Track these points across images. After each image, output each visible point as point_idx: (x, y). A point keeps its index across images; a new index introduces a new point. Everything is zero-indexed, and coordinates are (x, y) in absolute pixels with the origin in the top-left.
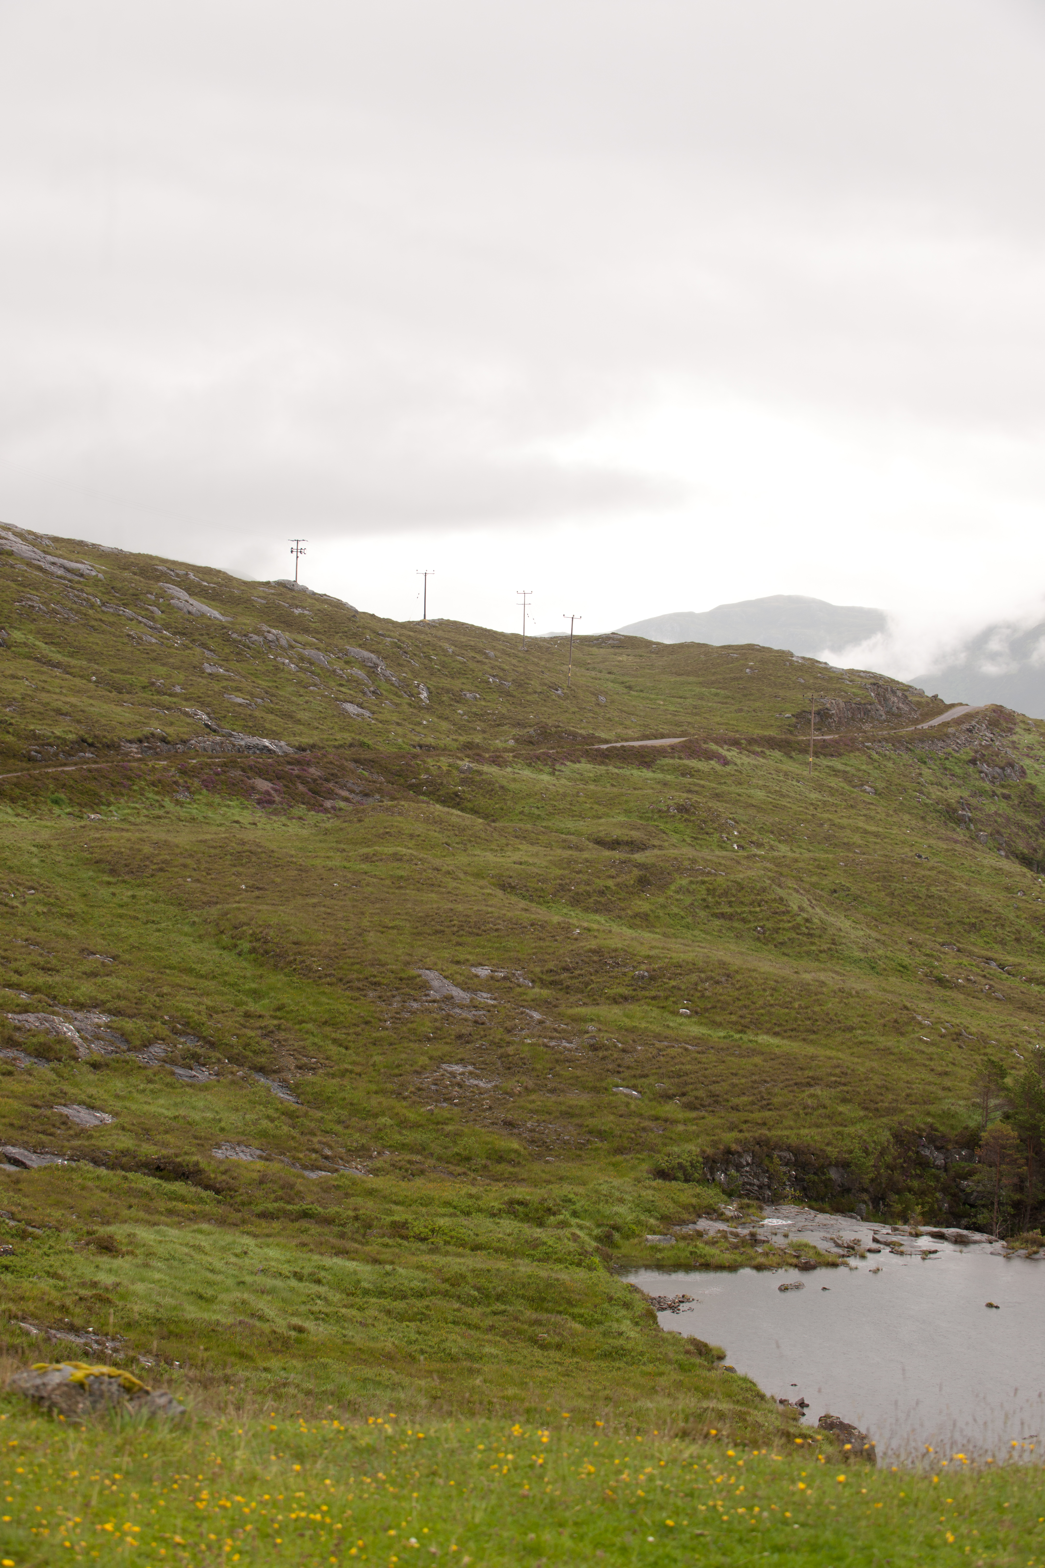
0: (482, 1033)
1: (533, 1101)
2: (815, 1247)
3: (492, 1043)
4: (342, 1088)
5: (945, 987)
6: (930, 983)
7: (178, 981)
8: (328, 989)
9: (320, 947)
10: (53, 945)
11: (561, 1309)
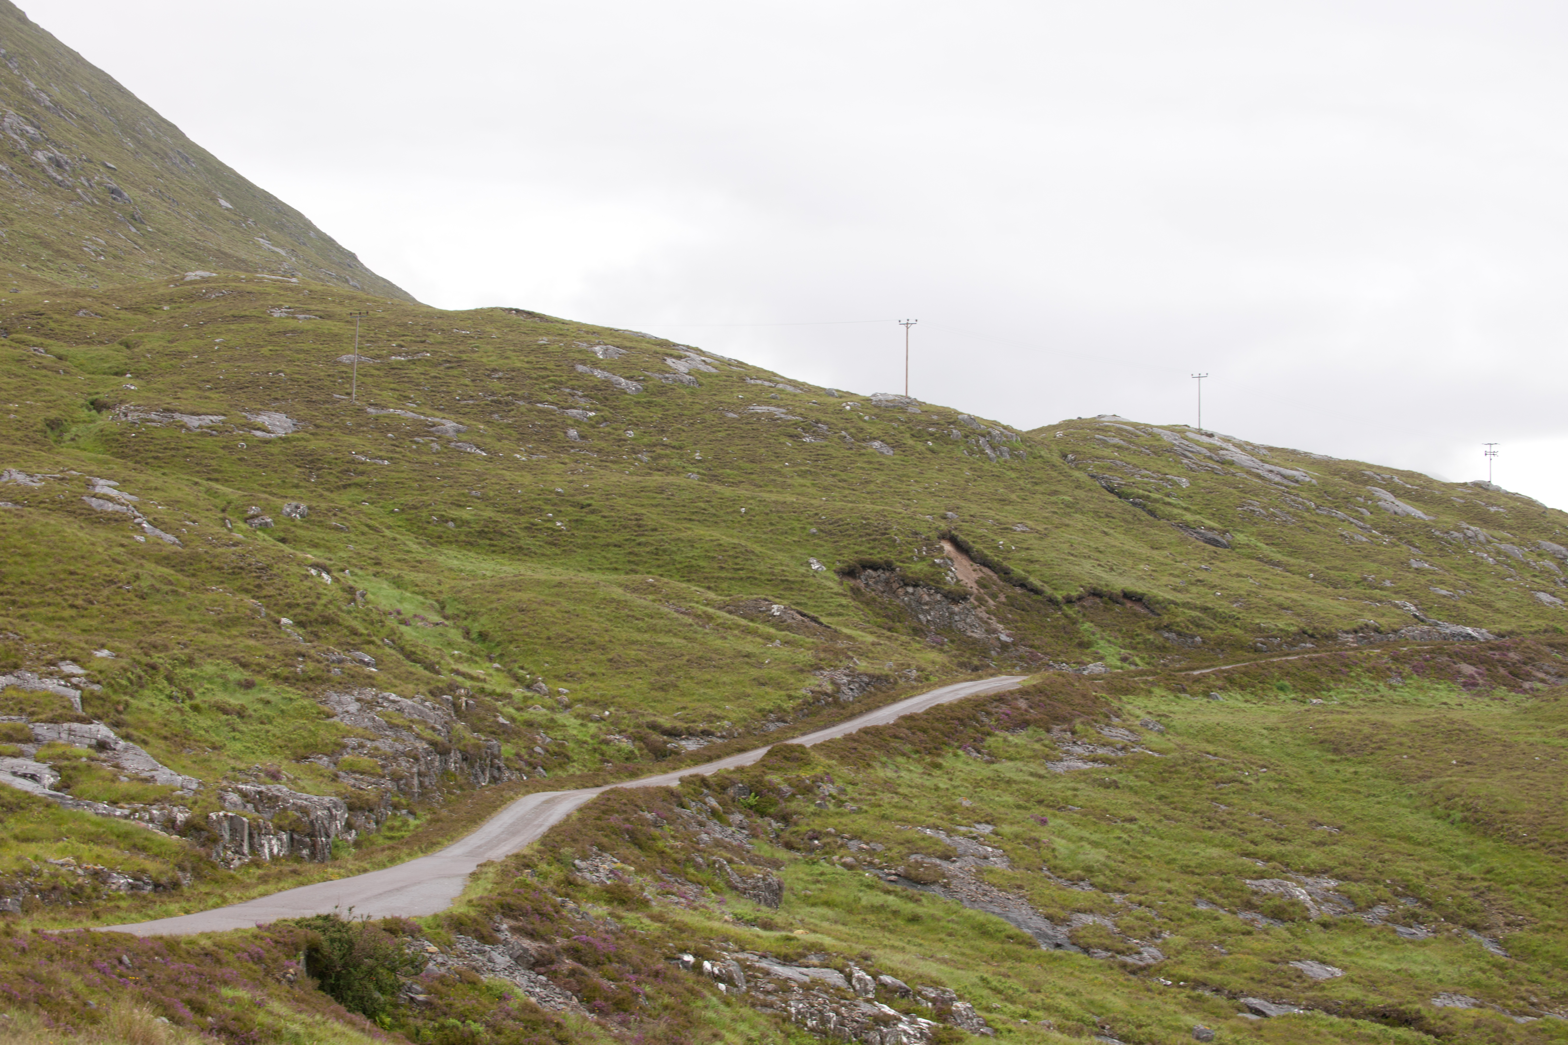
4: (1546, 942)
7: (1397, 848)
8: (1532, 853)
9: (1524, 815)
10: (1284, 818)
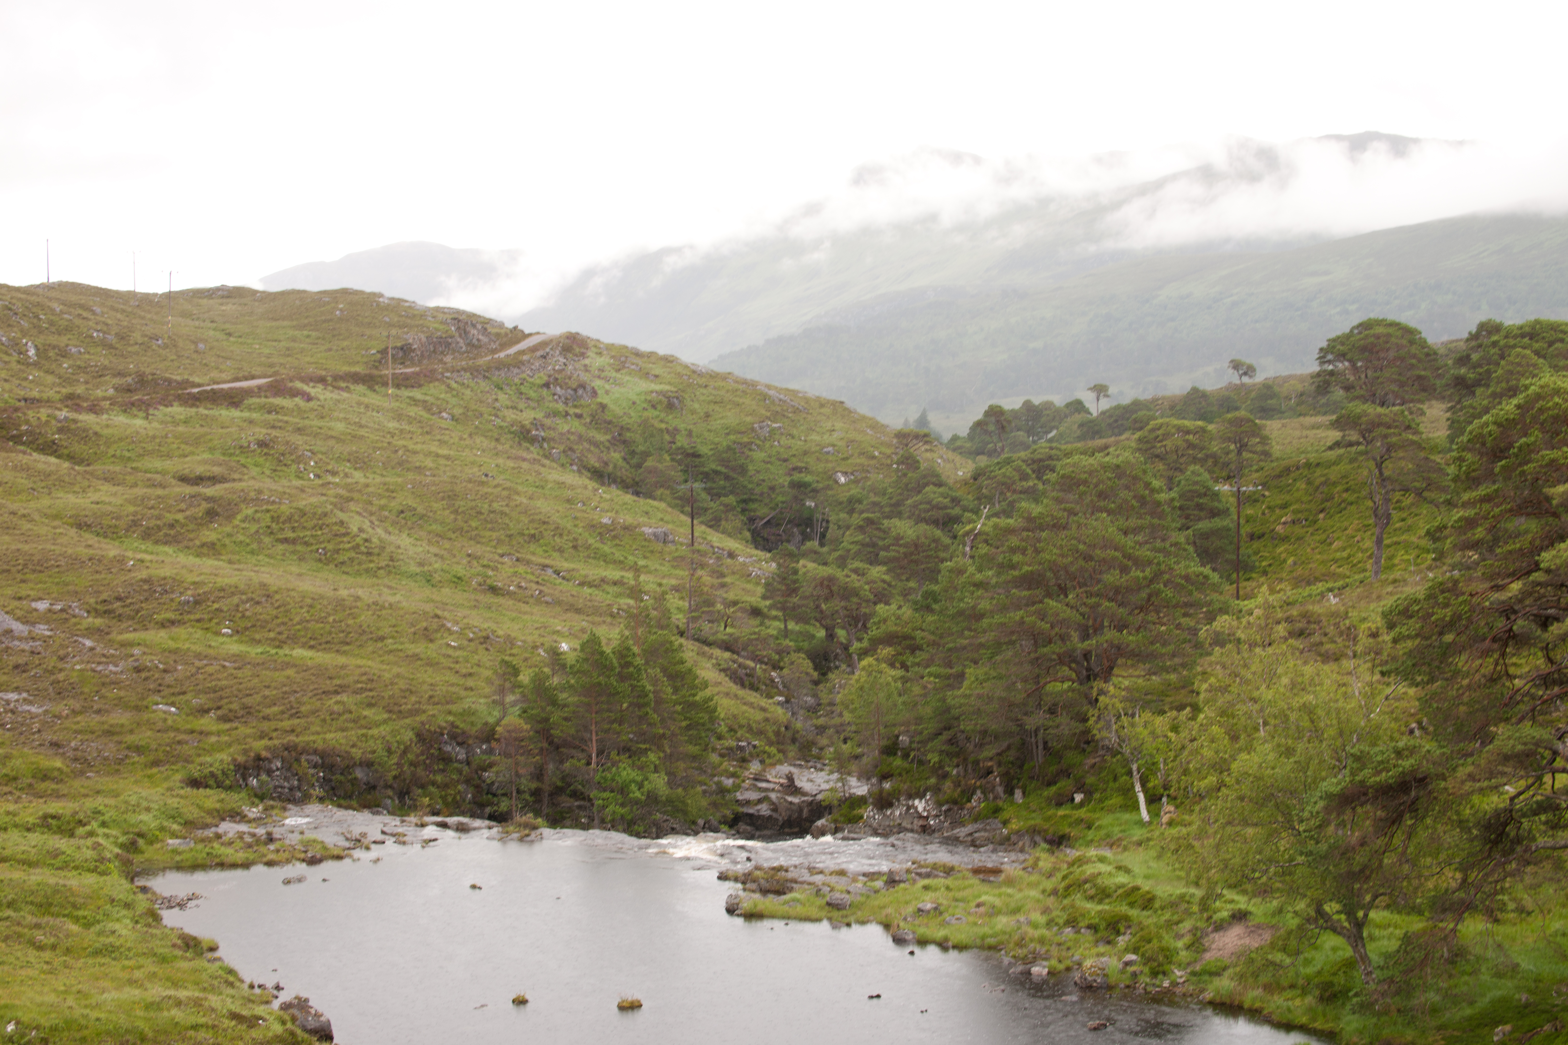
0: (37, 662)
1: (78, 723)
2: (322, 842)
3: (46, 670)
5: (498, 595)
6: (484, 592)
11: (66, 912)
